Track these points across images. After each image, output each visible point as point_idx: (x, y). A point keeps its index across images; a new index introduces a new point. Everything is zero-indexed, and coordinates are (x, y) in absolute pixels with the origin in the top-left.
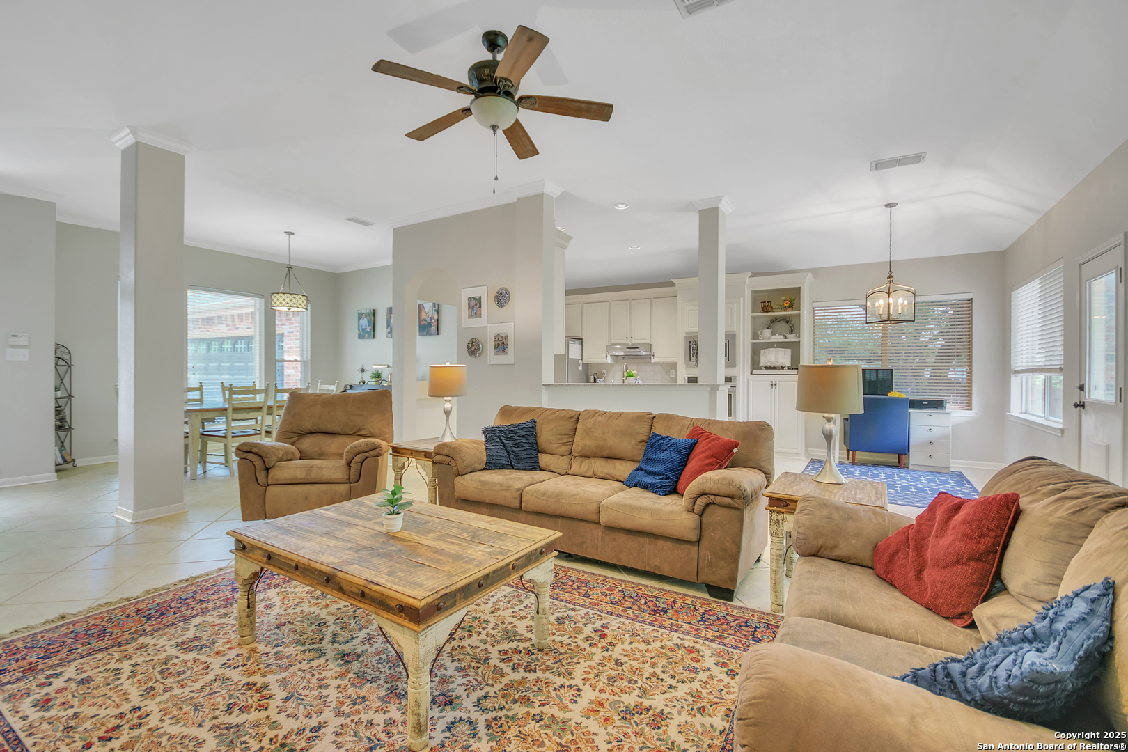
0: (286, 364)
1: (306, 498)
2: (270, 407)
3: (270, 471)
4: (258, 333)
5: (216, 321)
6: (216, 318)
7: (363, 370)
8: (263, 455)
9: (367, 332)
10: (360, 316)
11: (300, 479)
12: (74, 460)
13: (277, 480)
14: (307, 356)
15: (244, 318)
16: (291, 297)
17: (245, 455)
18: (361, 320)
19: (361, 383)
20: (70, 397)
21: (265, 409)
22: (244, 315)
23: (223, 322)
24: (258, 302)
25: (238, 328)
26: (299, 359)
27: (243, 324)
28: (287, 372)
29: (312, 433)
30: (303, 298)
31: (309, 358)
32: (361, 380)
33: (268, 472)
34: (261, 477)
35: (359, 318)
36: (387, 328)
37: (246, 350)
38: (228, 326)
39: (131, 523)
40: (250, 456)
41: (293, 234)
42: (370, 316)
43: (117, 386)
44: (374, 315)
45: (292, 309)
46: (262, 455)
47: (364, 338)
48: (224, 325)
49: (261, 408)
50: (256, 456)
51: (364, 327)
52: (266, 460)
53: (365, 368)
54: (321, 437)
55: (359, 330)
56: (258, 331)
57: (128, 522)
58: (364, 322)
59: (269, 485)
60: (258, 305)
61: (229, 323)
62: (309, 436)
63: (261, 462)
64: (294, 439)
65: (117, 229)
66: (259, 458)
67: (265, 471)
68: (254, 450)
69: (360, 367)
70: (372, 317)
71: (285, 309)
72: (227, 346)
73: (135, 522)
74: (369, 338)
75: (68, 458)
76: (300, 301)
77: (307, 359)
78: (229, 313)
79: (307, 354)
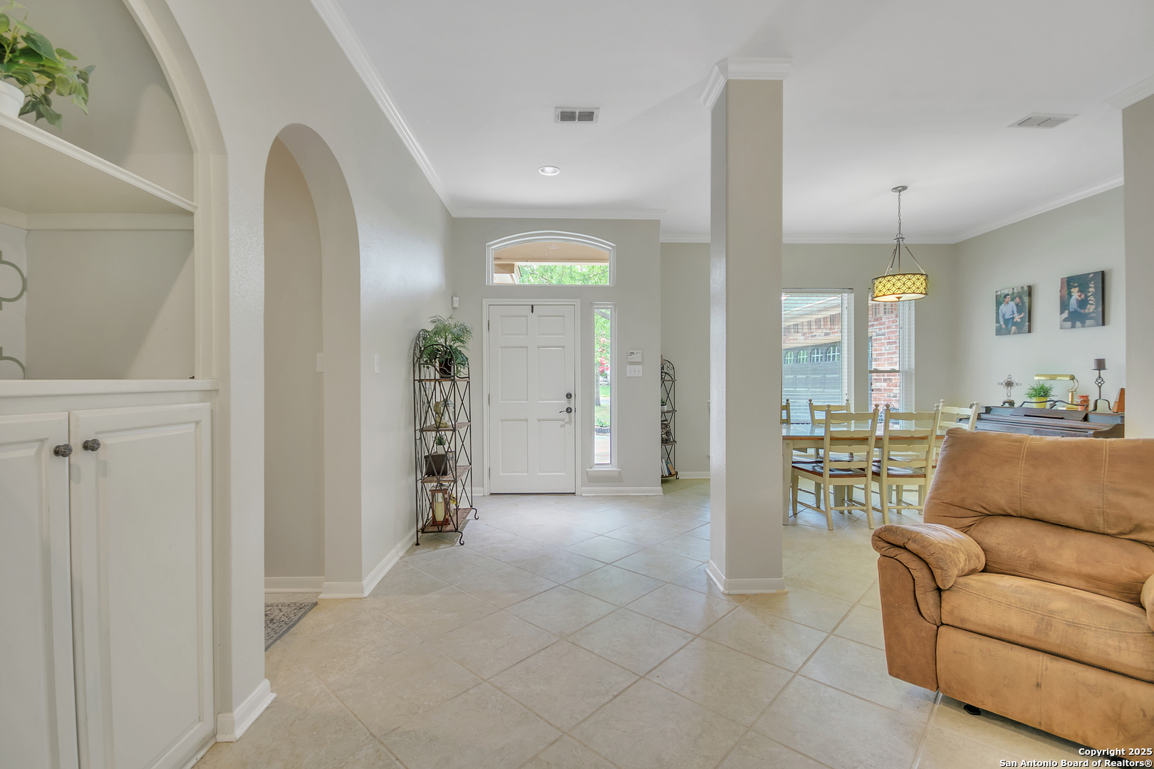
0: (874, 376)
1: (1038, 685)
2: (879, 439)
3: (944, 595)
4: (845, 338)
5: (792, 330)
6: (792, 327)
7: (1009, 384)
8: (931, 560)
9: (1015, 324)
10: (999, 301)
11: (1021, 636)
12: (677, 473)
13: (963, 620)
14: (909, 365)
15: (822, 323)
16: (904, 279)
17: (893, 552)
18: (1002, 307)
19: (1007, 405)
20: (674, 410)
21: (873, 442)
22: (822, 320)
23: (799, 330)
24: (846, 298)
25: (815, 335)
26: (897, 368)
27: (820, 330)
28: (876, 385)
29: (1008, 515)
30: (922, 278)
31: (913, 366)
32: (1006, 399)
33: (940, 596)
34: (928, 602)
35: (998, 303)
36: (1062, 312)
37: (823, 359)
38: (804, 334)
39: (723, 594)
40: (904, 557)
41: (904, 188)
42: (1020, 298)
43: (709, 403)
44: (1030, 294)
45: (905, 297)
46: (928, 561)
47: (1009, 333)
48: (800, 334)
49: (867, 439)
50: (915, 558)
51: (1007, 316)
52: (937, 573)
53: (1015, 379)
54: (1031, 528)
55: (998, 321)
56: (845, 334)
57: (719, 590)
58: (1009, 308)
59: (942, 624)
60: (845, 302)
61: (805, 331)
62: (1002, 520)
63: (926, 573)
64: (967, 522)
65: (707, 239)
66: (922, 565)
67: (935, 593)
68: (911, 546)
69: (1004, 379)
70: (1026, 299)
71: (893, 298)
72: (803, 356)
73: (727, 592)
74: (1019, 331)
75: (673, 472)
76: (918, 284)
77: (909, 368)
78: (805, 320)
79: (909, 361)
